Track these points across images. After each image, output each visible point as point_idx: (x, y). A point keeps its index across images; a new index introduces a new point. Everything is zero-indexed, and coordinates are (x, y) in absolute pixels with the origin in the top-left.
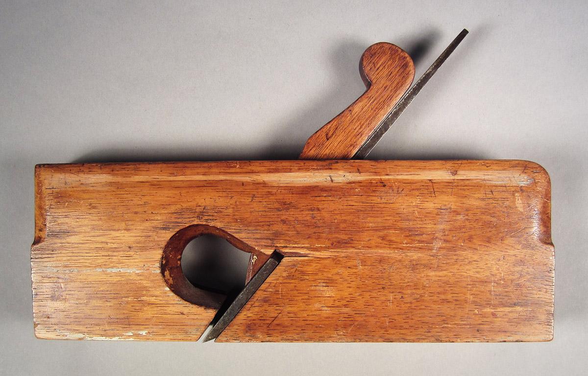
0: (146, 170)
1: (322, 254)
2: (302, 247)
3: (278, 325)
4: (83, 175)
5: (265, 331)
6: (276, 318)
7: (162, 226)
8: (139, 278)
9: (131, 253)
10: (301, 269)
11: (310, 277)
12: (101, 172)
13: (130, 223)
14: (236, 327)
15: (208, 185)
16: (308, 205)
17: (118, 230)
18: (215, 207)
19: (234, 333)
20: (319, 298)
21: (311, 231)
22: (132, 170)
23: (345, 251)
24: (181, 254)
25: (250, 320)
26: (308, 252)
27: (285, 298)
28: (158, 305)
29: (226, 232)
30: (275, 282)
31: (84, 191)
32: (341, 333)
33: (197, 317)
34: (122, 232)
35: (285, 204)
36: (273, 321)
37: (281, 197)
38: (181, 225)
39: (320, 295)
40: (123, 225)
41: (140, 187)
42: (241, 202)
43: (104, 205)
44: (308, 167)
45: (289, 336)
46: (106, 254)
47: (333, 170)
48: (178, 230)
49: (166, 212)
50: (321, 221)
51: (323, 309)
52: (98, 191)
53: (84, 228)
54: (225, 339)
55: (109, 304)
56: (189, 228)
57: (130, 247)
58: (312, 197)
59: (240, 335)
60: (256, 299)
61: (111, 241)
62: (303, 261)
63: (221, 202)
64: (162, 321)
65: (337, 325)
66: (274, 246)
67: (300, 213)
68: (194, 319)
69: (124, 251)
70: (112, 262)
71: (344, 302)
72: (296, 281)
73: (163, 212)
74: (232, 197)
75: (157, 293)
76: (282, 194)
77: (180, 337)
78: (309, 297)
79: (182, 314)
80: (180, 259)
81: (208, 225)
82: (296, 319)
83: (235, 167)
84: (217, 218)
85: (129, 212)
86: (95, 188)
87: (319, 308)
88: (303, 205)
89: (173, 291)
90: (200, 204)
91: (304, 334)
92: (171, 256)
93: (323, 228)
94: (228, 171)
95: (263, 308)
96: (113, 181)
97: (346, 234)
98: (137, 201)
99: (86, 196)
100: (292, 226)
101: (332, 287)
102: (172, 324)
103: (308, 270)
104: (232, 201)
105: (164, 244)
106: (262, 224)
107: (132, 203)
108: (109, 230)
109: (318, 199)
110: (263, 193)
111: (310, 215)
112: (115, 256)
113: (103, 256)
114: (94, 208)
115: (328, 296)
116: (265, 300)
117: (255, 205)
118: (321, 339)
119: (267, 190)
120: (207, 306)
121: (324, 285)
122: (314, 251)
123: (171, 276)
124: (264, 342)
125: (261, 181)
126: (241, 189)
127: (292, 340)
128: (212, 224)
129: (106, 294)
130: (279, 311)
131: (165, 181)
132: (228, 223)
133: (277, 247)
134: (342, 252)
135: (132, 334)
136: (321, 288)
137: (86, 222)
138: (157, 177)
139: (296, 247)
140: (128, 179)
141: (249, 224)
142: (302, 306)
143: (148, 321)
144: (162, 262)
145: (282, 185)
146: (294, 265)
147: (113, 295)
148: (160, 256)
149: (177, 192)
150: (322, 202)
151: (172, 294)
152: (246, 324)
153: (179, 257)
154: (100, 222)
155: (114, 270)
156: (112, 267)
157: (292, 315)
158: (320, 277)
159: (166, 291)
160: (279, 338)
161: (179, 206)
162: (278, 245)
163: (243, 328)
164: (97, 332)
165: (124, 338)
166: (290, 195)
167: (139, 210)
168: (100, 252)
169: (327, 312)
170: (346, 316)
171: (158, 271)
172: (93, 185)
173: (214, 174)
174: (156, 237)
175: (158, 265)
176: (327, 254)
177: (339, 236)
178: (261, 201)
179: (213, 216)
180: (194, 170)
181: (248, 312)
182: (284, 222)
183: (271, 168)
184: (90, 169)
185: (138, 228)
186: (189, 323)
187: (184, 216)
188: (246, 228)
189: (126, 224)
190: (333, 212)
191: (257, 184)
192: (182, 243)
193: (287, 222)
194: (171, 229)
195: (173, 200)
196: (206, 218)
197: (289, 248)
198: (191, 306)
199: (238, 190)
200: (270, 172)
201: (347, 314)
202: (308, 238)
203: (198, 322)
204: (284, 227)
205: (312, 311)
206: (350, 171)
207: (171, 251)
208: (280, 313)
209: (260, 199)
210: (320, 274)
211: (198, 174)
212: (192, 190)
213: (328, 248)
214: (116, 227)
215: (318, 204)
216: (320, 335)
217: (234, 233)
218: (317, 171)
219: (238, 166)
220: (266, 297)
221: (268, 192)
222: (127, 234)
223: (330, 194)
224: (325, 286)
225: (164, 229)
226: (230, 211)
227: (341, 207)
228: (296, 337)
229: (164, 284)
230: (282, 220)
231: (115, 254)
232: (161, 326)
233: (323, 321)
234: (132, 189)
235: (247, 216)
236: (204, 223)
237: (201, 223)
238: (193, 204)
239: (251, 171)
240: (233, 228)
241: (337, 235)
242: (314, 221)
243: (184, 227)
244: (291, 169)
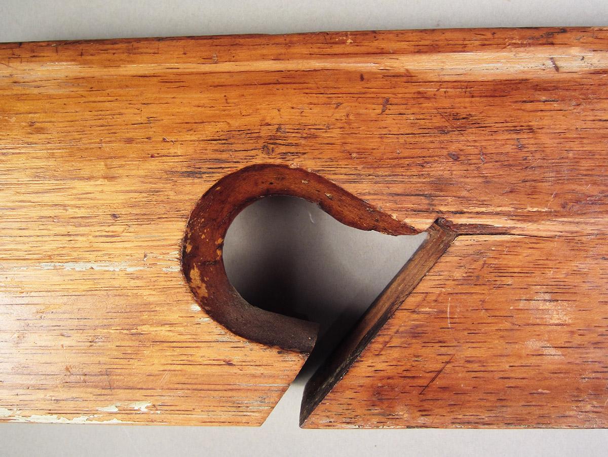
0: (152, 51)
1: (541, 227)
2: (498, 214)
3: (444, 389)
4: (18, 64)
5: (416, 402)
6: (439, 372)
7: (184, 169)
8: (133, 283)
9: (118, 228)
10: (496, 262)
11: (516, 279)
12: (57, 57)
13: (116, 163)
14: (349, 394)
15: (285, 80)
16: (508, 119)
17: (89, 178)
18: (300, 128)
19: (345, 407)
20: (536, 328)
21: (514, 177)
22: (123, 53)
23: (593, 220)
24: (223, 237)
25: (381, 379)
26: (510, 224)
27: (461, 327)
28: (174, 345)
29: (327, 183)
30: (437, 291)
31: (19, 98)
32: (588, 407)
33: (261, 370)
34: (99, 182)
35: (456, 117)
36: (433, 379)
37: (446, 103)
38: (227, 165)
39: (538, 321)
40: (100, 167)
41: (138, 86)
42: (358, 114)
43: (61, 125)
44: (501, 41)
45: (469, 414)
46: (63, 230)
47: (556, 47)
48: (220, 176)
49: (193, 138)
50: (538, 156)
51: (546, 351)
52: (50, 97)
53: (16, 175)
54: (325, 421)
55: (66, 342)
56: (246, 174)
57: (114, 216)
58: (516, 102)
59: (359, 412)
60: (394, 329)
61: (73, 203)
62: (501, 244)
63: (315, 115)
64: (183, 380)
65: (578, 389)
66: (433, 211)
67: (490, 137)
68: (254, 376)
69: (101, 224)
70: (74, 249)
71: (594, 337)
72: (484, 289)
73: (189, 138)
74: (338, 105)
75: (174, 317)
76: (450, 97)
77: (224, 417)
78: (513, 324)
79: (229, 364)
80: (221, 246)
81: (286, 167)
82: (486, 375)
83: (344, 42)
84: (307, 149)
85: (113, 139)
86: (42, 90)
87: (536, 350)
88: (497, 120)
89: (208, 312)
90: (268, 120)
91: (504, 409)
92: (203, 236)
93: (543, 170)
94: (329, 51)
95: (410, 351)
96: (82, 75)
97: (595, 183)
98: (131, 115)
99: (22, 107)
100: (472, 167)
101: (565, 303)
102: (206, 387)
103: (511, 264)
104: (340, 114)
105: (188, 208)
106: (407, 162)
107: (120, 119)
108: (71, 179)
109: (529, 106)
110: (407, 96)
111: (512, 142)
112: (82, 235)
113: (56, 235)
114: (40, 131)
115: (557, 322)
116: (415, 334)
117: (389, 121)
118: (543, 421)
119: (415, 89)
120: (285, 347)
121: (547, 297)
122: (524, 221)
123: (203, 280)
124: (414, 427)
125: (402, 70)
126: (358, 87)
127: (476, 424)
128: (294, 164)
129: (60, 320)
130: (446, 358)
131: (191, 74)
132: (331, 160)
133: (441, 212)
134: (586, 223)
135: (116, 410)
136: (542, 306)
137: (20, 162)
138: (177, 65)
139: (483, 213)
140: (113, 71)
141: (377, 163)
142: (499, 345)
143: (153, 381)
144: (185, 247)
145: (447, 78)
146: (480, 253)
147: (76, 322)
148: (180, 236)
149: (218, 95)
150: (539, 114)
151: (206, 319)
152: (372, 386)
153: (220, 241)
154: (52, 163)
155: (79, 266)
156: (75, 260)
157: (475, 366)
158: (537, 279)
159: (193, 312)
160: (448, 418)
161: (222, 126)
162: (443, 209)
163: (363, 396)
164: (39, 405)
165: (99, 419)
166: (467, 100)
167: (138, 134)
168: (50, 227)
169: (554, 357)
170: (597, 366)
171: (177, 268)
172: (39, 83)
173: (296, 58)
174: (171, 193)
175: (175, 254)
176: (553, 228)
177: (577, 188)
178: (402, 111)
179: (297, 145)
180: (255, 49)
181: (377, 359)
182: (455, 158)
183: (421, 43)
184: (33, 51)
185: (134, 172)
186: (244, 385)
187: (234, 147)
188: (371, 171)
189: (106, 165)
190: (562, 135)
191: (392, 77)
192: (225, 210)
193: (462, 158)
194: (204, 176)
195: (209, 112)
196: (283, 149)
197: (467, 215)
198: (249, 345)
199: (352, 90)
200: (419, 52)
201: (599, 362)
202: (511, 192)
203: (265, 384)
204: (454, 168)
205: (520, 357)
206: (594, 47)
207: (204, 226)
208: (447, 363)
209: (401, 109)
210: (538, 273)
211: (264, 57)
212: (251, 91)
213: (557, 214)
214: (86, 172)
215: (531, 119)
216: (541, 412)
217: (344, 183)
218: (522, 49)
219: (349, 41)
220: (417, 326)
221: (419, 93)
222: (108, 186)
223: (554, 97)
224: (550, 301)
225: (189, 176)
226: (336, 133)
227: (580, 124)
228: (485, 416)
229: (189, 297)
230: (450, 155)
231: (82, 230)
232: (180, 393)
233: (546, 379)
234: (121, 92)
235: (371, 146)
236: (278, 162)
237: (271, 161)
238: (254, 120)
239: (379, 51)
240: (343, 171)
241: (573, 187)
242: (522, 155)
243: (234, 170)
244: (465, 46)
